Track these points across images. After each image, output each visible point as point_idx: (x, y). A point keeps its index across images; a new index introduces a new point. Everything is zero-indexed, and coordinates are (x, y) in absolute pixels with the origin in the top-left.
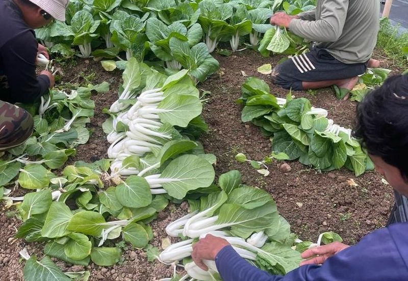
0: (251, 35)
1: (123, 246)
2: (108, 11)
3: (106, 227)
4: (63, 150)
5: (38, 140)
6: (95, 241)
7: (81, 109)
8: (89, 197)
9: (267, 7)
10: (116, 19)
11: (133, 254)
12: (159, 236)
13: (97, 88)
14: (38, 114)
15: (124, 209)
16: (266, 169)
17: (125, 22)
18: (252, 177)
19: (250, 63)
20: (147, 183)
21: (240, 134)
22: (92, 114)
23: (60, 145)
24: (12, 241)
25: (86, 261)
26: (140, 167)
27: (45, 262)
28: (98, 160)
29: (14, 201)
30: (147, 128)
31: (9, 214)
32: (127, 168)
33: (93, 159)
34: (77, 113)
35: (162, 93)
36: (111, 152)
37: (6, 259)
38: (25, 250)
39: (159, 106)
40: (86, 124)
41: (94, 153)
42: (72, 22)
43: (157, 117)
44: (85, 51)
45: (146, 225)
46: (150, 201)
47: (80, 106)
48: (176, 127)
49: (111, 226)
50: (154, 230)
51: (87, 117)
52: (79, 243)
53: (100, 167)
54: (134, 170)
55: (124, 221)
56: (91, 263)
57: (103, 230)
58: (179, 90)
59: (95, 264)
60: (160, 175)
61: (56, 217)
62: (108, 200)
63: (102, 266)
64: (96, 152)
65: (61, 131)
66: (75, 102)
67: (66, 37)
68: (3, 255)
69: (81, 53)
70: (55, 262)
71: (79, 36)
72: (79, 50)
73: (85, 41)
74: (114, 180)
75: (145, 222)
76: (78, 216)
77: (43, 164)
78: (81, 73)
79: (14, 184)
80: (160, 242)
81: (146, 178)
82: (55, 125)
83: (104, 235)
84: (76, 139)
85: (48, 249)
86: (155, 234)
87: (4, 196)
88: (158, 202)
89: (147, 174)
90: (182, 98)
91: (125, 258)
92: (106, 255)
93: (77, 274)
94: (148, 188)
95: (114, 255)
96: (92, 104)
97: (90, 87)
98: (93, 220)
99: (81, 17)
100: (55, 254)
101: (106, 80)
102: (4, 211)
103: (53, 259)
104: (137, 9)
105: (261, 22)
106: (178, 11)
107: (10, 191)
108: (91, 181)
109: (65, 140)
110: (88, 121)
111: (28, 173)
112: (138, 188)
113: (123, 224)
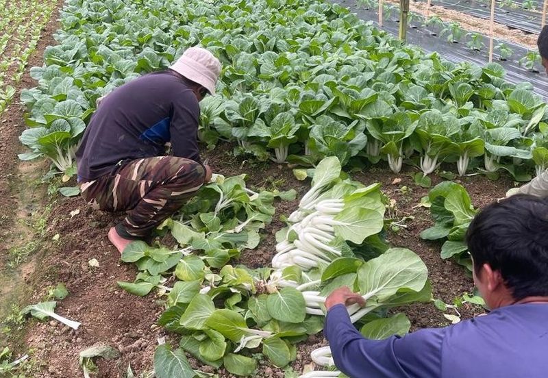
0: (486, 158)
1: (259, 358)
2: (313, 115)
3: (247, 335)
4: (227, 250)
5: (206, 237)
6: (232, 345)
7: (259, 213)
8: (237, 299)
9: (515, 126)
10: (319, 124)
11: (269, 370)
12: (302, 360)
13: (283, 195)
14: (214, 211)
15: (272, 321)
16: (458, 315)
17: (328, 128)
18: (436, 322)
19: (478, 192)
20: (304, 299)
21: (436, 269)
22: (270, 220)
23: (226, 245)
24: (154, 328)
25: (218, 364)
26: (301, 281)
27: (178, 354)
28: (261, 267)
29: (167, 292)
30: (318, 240)
31: (159, 302)
32: (287, 279)
33: (256, 266)
34: (253, 216)
35: (344, 204)
36: (276, 261)
37: (145, 343)
38: (163, 338)
39: (335, 218)
40: (260, 229)
41: (259, 260)
42: (272, 124)
43: (332, 229)
44: (281, 156)
45: (292, 345)
46: (301, 319)
47: (259, 210)
48: (349, 243)
49: (253, 334)
50: (299, 352)
51: (262, 222)
52: (215, 342)
53: (260, 274)
54: (294, 284)
55: (267, 333)
56: (222, 367)
57: (243, 336)
58: (364, 203)
59: (226, 371)
60: (318, 293)
61: (198, 309)
62: (257, 308)
63: (233, 375)
64: (261, 259)
65: (232, 231)
66: (254, 204)
67: (262, 138)
68: (143, 340)
69: (276, 158)
70: (188, 357)
71: (275, 138)
72: (275, 154)
73: (281, 145)
74: (268, 287)
75: (291, 340)
76: (220, 313)
77: (205, 261)
78: (270, 178)
79: (172, 275)
80: (302, 366)
81: (304, 293)
82: (228, 225)
83: (243, 342)
84: (245, 243)
85: (185, 341)
86: (299, 356)
87: (159, 283)
88: (312, 324)
89: (307, 289)
90: (362, 212)
91: (260, 372)
92: (240, 364)
93: (206, 375)
94: (303, 304)
95: (249, 366)
96: (273, 211)
97: (276, 192)
98: (234, 321)
99: (283, 119)
100: (189, 349)
101: (295, 188)
102: (155, 299)
103: (187, 353)
104: (346, 115)
105: (502, 144)
106: (392, 120)
107: (166, 279)
108: (245, 284)
109: (233, 241)
110: (262, 226)
111: (186, 264)
112: (292, 302)
113: (266, 336)
